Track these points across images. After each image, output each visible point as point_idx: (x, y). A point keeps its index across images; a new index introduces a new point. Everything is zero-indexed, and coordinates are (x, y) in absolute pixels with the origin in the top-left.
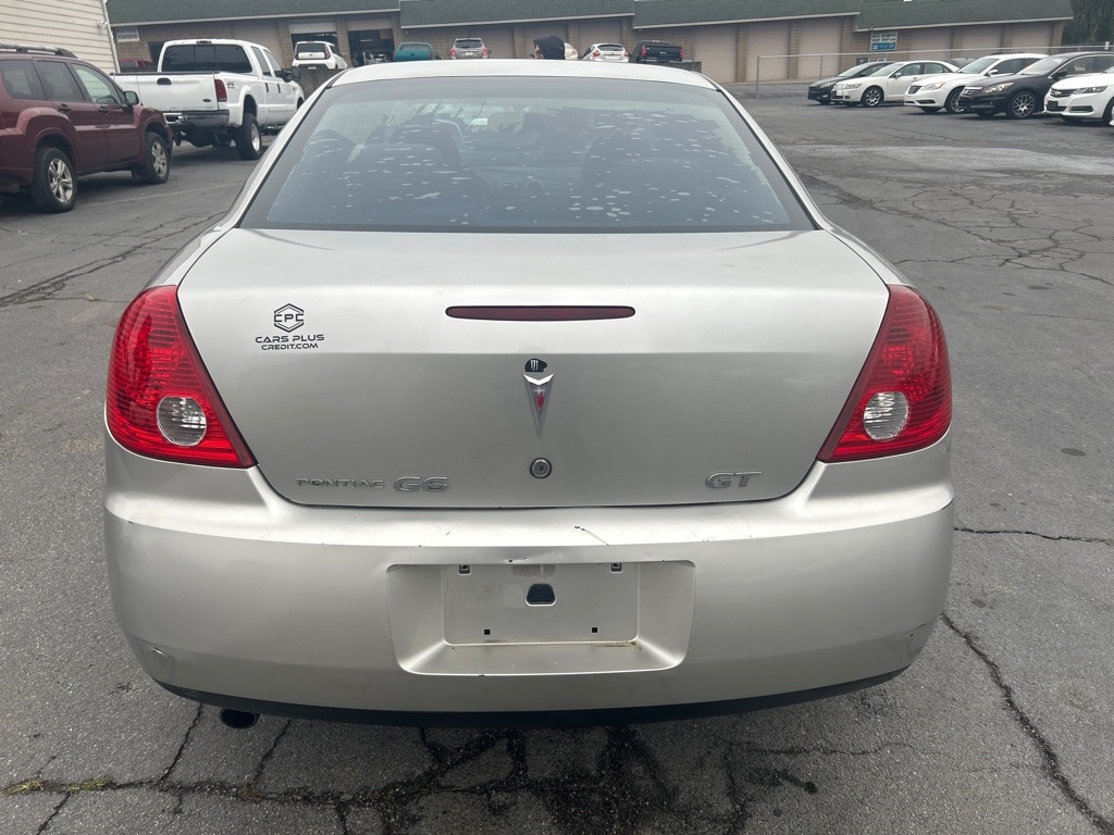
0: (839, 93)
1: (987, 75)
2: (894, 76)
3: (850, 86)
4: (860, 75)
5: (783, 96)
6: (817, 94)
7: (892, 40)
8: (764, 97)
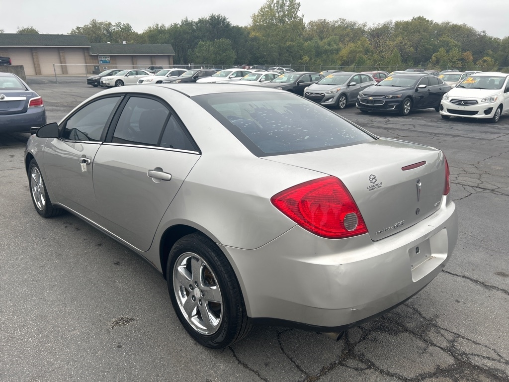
0: (104, 82)
1: (167, 76)
2: (126, 76)
3: (109, 79)
4: (110, 74)
5: (69, 83)
6: (92, 82)
7: (108, 59)
8: (60, 83)
